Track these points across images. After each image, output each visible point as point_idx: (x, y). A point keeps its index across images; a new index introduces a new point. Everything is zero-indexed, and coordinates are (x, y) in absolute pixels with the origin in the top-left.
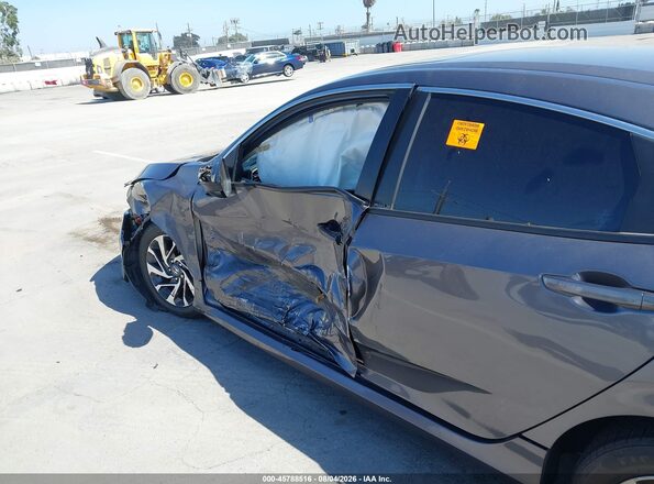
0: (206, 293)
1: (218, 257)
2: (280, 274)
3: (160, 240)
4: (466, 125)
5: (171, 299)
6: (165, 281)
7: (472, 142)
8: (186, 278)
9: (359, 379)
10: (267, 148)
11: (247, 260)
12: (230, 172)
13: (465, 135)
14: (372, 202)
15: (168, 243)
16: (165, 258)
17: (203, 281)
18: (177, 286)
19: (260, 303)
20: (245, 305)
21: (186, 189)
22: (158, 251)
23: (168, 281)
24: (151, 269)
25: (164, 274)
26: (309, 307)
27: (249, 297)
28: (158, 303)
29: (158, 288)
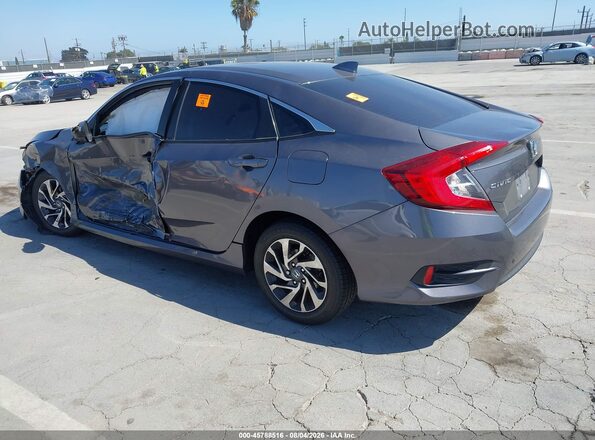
0: (79, 213)
1: (86, 187)
2: (124, 192)
3: (47, 183)
4: (204, 96)
5: (56, 224)
6: (51, 211)
7: (206, 105)
8: (67, 208)
9: (166, 240)
11: (106, 189)
12: (91, 131)
13: (203, 101)
14: (165, 137)
15: (53, 185)
16: (51, 196)
17: (77, 205)
18: (60, 214)
19: (112, 212)
20: (106, 217)
21: (64, 145)
22: (46, 192)
23: (54, 211)
24: (41, 204)
25: (51, 207)
26: (142, 210)
27: (105, 209)
28: (47, 229)
29: (46, 217)
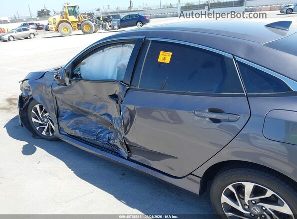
0: (60, 129)
1: (64, 112)
2: (93, 119)
3: (37, 106)
4: (166, 53)
5: (44, 133)
7: (168, 60)
8: (51, 123)
9: (129, 159)
10: (84, 63)
11: (78, 113)
12: (68, 75)
13: (165, 57)
14: (130, 85)
15: (41, 108)
16: (40, 115)
17: (58, 124)
18: (46, 127)
19: (85, 131)
20: (78, 133)
21: (49, 83)
22: (37, 112)
23: (42, 125)
24: (34, 120)
25: (40, 122)
26: (107, 131)
27: (79, 129)
28: (38, 135)
29: (38, 128)
